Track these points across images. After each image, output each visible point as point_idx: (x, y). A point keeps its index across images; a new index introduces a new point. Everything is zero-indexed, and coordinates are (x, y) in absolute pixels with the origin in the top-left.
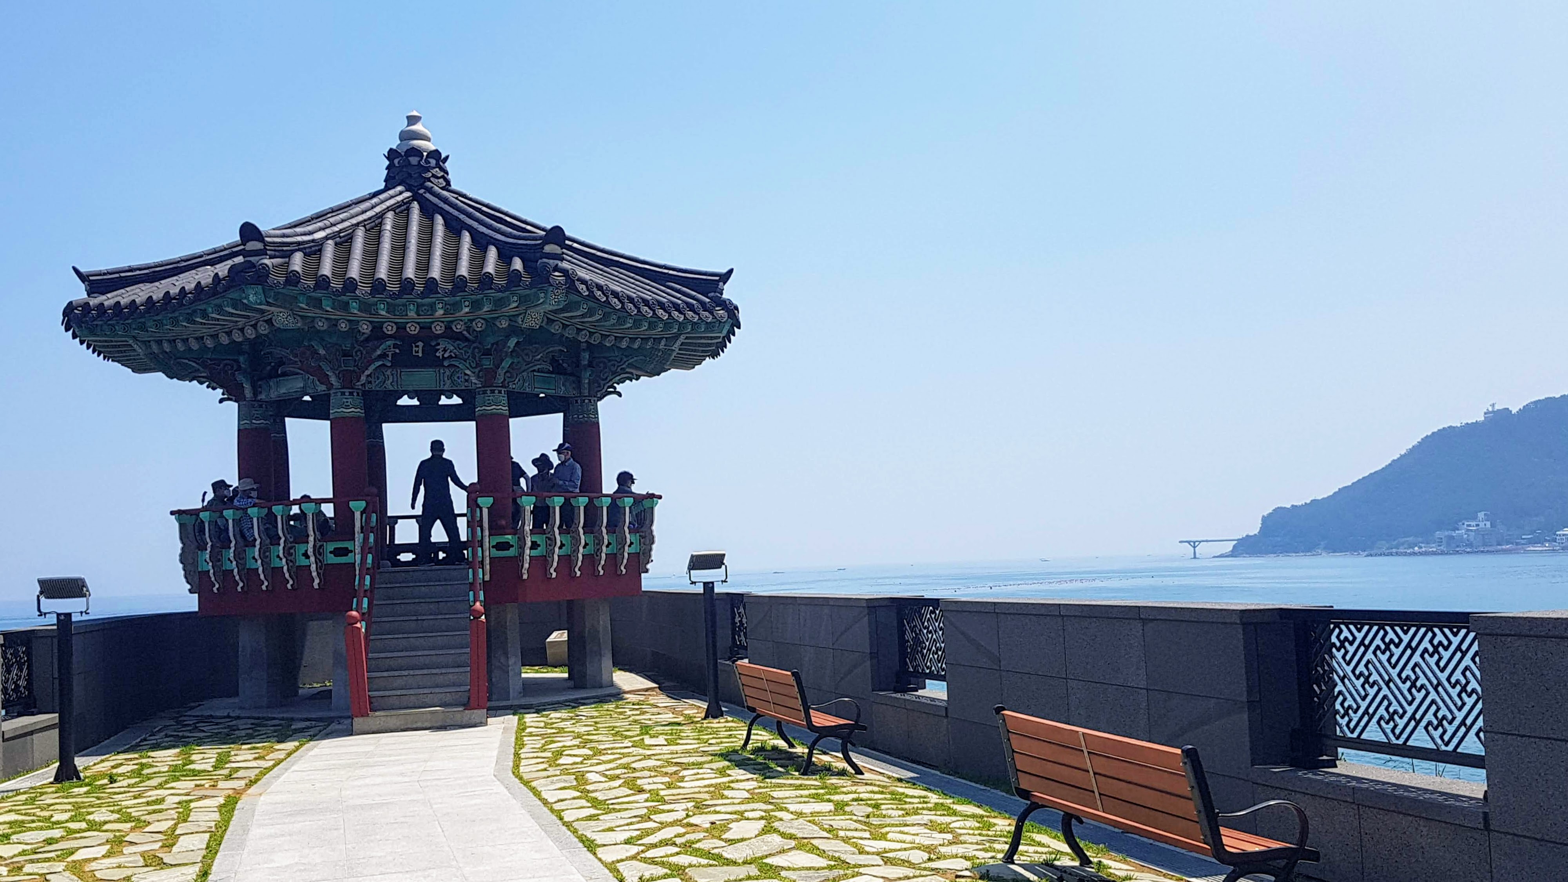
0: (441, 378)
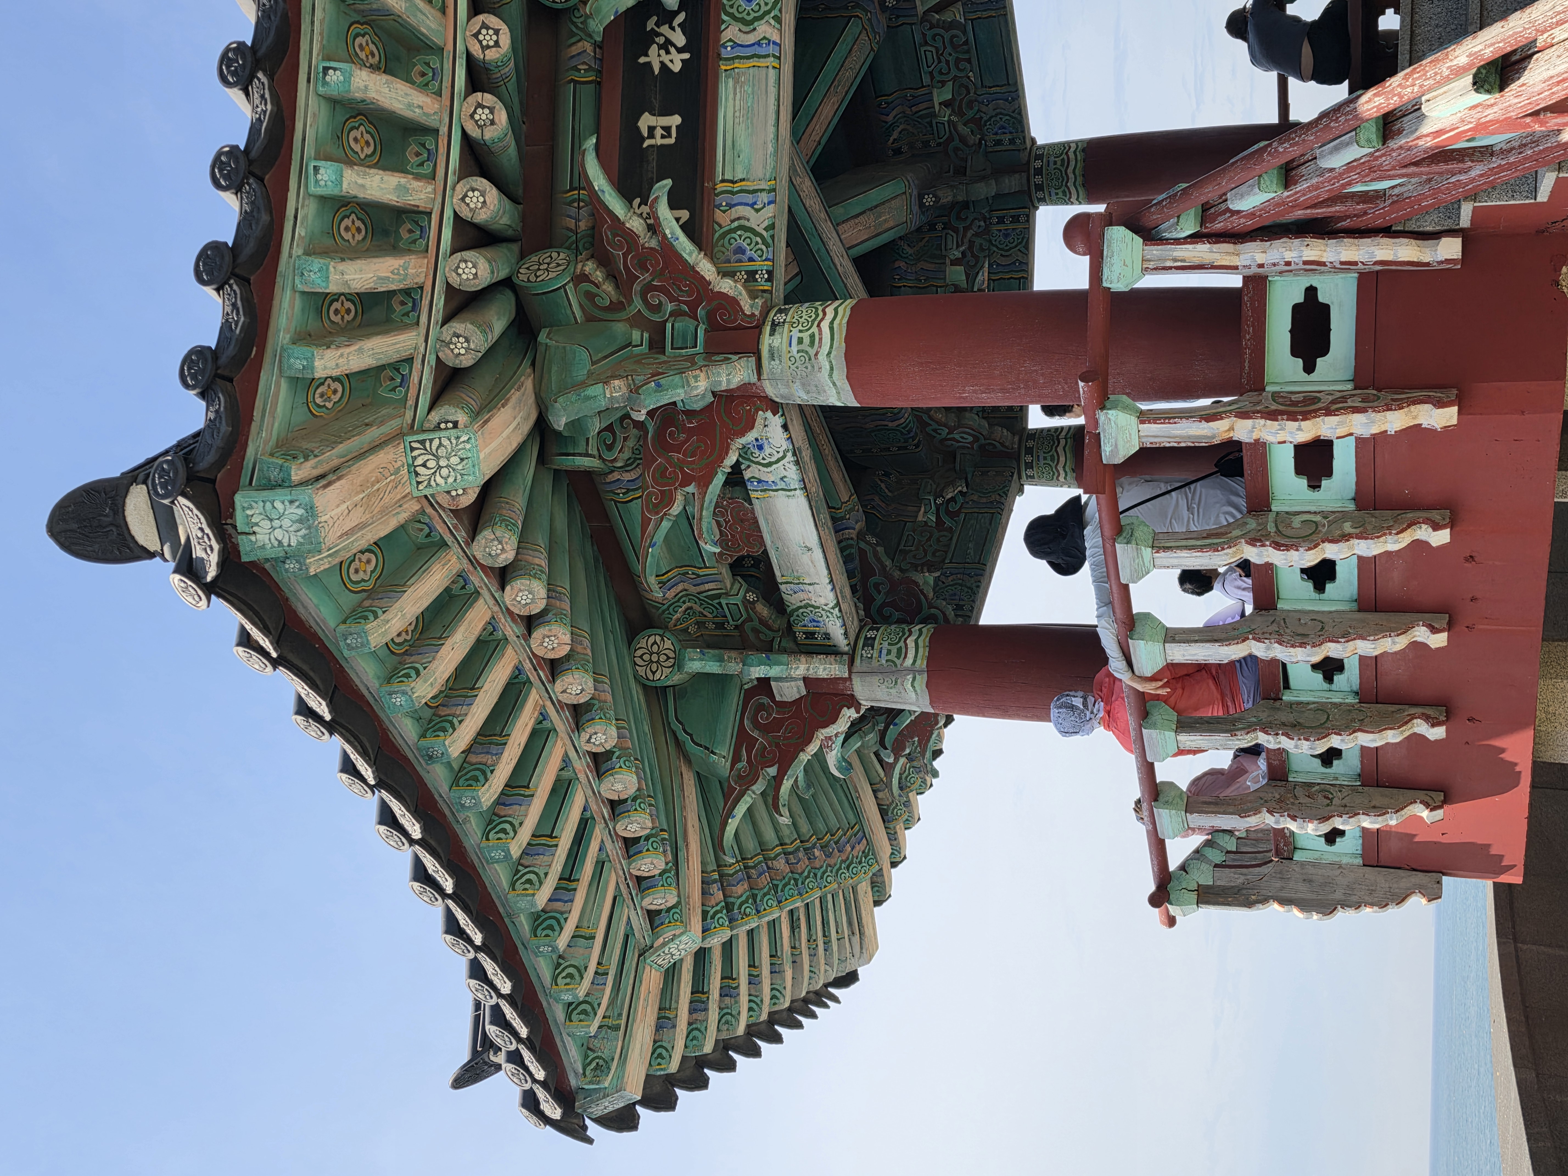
0: (749, 52)
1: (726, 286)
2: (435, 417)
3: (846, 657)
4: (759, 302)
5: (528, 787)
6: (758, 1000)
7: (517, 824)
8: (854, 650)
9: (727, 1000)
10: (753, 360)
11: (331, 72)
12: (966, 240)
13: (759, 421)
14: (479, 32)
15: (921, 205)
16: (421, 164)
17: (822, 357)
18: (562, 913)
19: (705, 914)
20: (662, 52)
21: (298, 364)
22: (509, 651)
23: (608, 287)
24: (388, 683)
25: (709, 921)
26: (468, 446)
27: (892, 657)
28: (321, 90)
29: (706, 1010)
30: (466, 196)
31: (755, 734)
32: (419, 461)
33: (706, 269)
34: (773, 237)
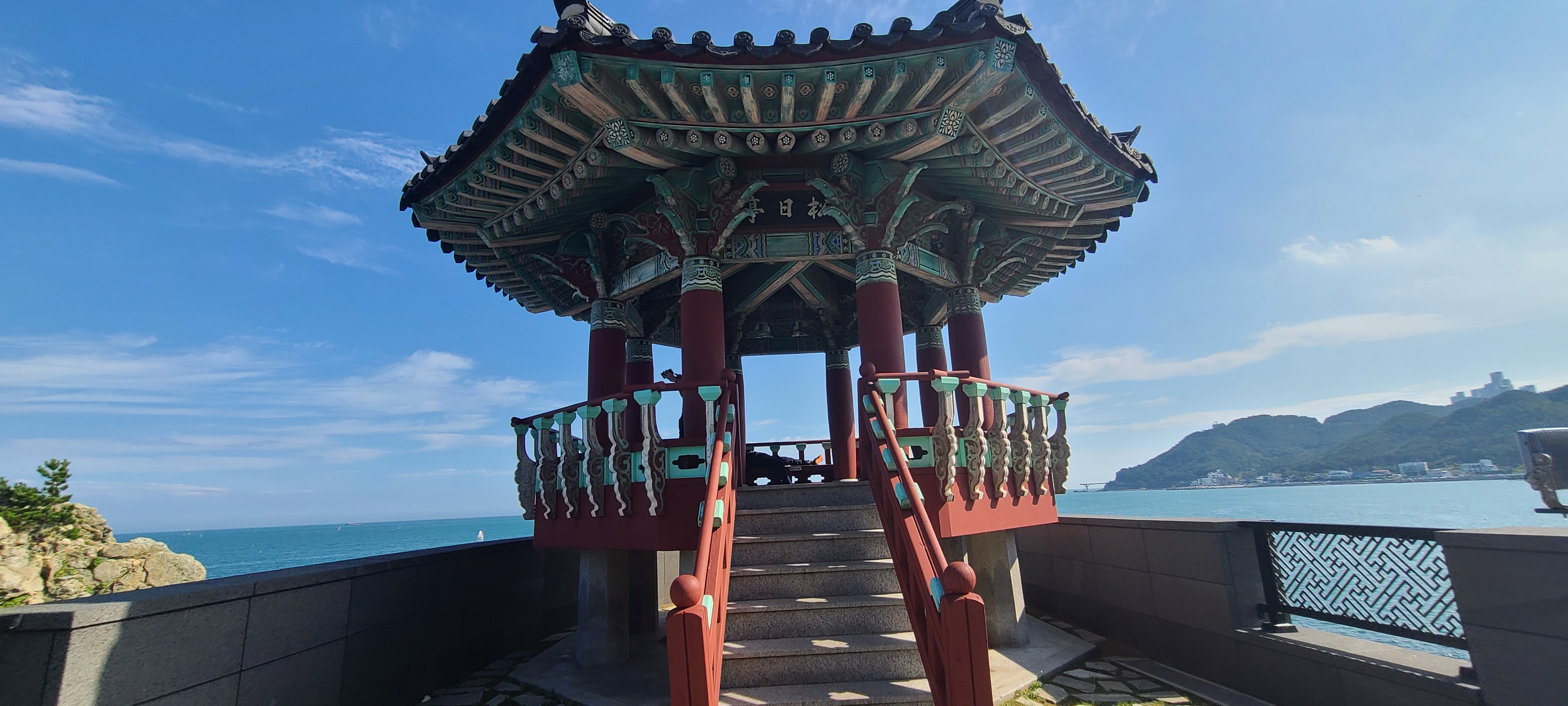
0: (815, 243)
1: (721, 241)
2: (634, 129)
3: (607, 296)
4: (718, 254)
5: (513, 175)
6: (485, 270)
7: (496, 172)
8: (610, 300)
9: (481, 258)
10: (693, 253)
11: (748, 78)
12: (812, 327)
13: (673, 257)
14: (788, 137)
15: (819, 309)
16: (735, 117)
17: (695, 281)
18: (473, 193)
19: (505, 248)
20: (816, 207)
21: (631, 73)
22: (562, 165)
23: (720, 194)
24: (527, 117)
25: (502, 250)
26: (626, 143)
27: (608, 315)
28: (741, 75)
29: (471, 251)
30: (723, 136)
31: (576, 263)
32: (616, 124)
33: (727, 233)
34: (745, 257)
